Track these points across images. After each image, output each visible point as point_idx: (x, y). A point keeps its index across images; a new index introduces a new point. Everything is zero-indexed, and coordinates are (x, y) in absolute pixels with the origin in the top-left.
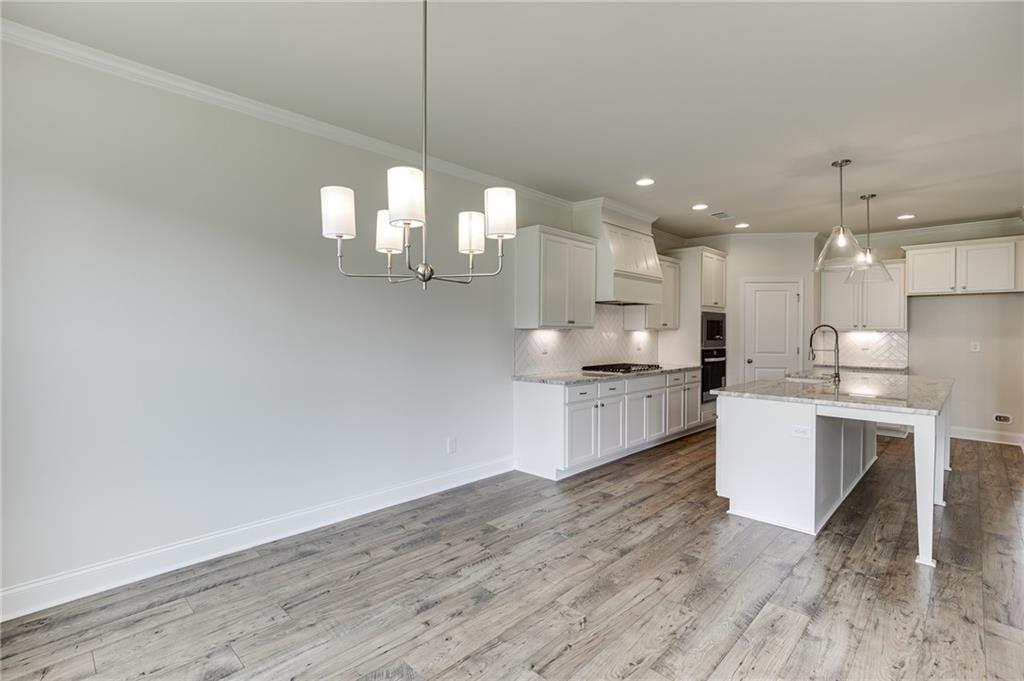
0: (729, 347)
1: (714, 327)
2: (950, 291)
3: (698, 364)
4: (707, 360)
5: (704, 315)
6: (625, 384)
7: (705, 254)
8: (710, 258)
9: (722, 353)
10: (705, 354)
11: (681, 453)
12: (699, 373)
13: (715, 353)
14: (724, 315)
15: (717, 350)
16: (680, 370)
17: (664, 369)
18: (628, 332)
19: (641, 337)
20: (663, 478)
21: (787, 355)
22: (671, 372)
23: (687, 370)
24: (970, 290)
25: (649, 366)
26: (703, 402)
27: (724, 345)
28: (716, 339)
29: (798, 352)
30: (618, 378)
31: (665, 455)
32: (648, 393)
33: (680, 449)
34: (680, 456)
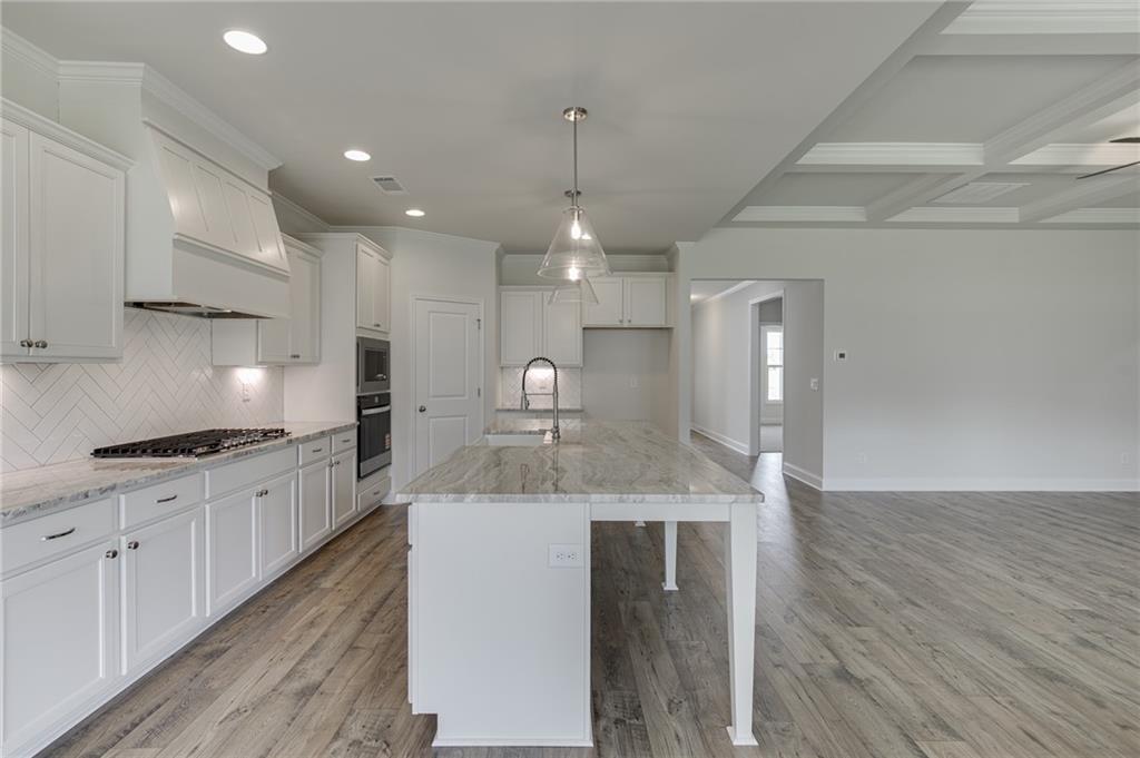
0: (395, 389)
1: (373, 361)
2: (618, 325)
3: (352, 419)
4: (365, 412)
5: (361, 342)
6: (203, 477)
7: (361, 246)
8: (368, 255)
9: (385, 400)
10: (362, 403)
11: (327, 583)
12: (353, 435)
13: (377, 399)
14: (388, 343)
15: (378, 395)
16: (323, 433)
17: (294, 436)
18: (222, 371)
19: (249, 378)
20: (288, 677)
21: (466, 398)
22: (307, 439)
23: (335, 431)
24: (636, 323)
25: (266, 434)
26: (359, 477)
27: (389, 388)
28: (377, 380)
29: (479, 394)
30: (185, 469)
31: (296, 599)
32: (260, 488)
33: (325, 573)
34: (325, 592)
